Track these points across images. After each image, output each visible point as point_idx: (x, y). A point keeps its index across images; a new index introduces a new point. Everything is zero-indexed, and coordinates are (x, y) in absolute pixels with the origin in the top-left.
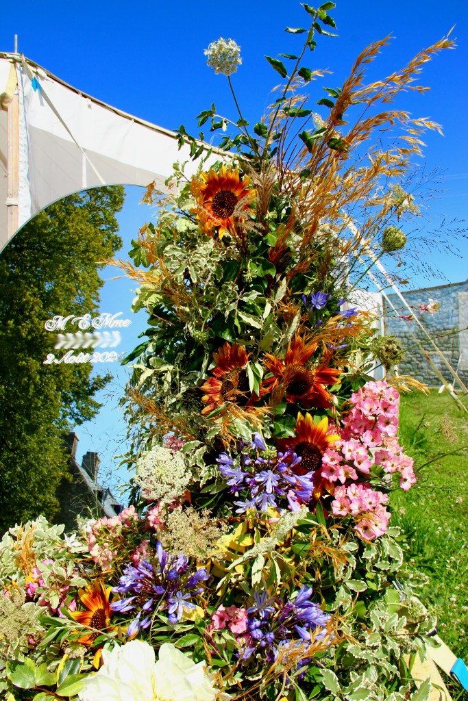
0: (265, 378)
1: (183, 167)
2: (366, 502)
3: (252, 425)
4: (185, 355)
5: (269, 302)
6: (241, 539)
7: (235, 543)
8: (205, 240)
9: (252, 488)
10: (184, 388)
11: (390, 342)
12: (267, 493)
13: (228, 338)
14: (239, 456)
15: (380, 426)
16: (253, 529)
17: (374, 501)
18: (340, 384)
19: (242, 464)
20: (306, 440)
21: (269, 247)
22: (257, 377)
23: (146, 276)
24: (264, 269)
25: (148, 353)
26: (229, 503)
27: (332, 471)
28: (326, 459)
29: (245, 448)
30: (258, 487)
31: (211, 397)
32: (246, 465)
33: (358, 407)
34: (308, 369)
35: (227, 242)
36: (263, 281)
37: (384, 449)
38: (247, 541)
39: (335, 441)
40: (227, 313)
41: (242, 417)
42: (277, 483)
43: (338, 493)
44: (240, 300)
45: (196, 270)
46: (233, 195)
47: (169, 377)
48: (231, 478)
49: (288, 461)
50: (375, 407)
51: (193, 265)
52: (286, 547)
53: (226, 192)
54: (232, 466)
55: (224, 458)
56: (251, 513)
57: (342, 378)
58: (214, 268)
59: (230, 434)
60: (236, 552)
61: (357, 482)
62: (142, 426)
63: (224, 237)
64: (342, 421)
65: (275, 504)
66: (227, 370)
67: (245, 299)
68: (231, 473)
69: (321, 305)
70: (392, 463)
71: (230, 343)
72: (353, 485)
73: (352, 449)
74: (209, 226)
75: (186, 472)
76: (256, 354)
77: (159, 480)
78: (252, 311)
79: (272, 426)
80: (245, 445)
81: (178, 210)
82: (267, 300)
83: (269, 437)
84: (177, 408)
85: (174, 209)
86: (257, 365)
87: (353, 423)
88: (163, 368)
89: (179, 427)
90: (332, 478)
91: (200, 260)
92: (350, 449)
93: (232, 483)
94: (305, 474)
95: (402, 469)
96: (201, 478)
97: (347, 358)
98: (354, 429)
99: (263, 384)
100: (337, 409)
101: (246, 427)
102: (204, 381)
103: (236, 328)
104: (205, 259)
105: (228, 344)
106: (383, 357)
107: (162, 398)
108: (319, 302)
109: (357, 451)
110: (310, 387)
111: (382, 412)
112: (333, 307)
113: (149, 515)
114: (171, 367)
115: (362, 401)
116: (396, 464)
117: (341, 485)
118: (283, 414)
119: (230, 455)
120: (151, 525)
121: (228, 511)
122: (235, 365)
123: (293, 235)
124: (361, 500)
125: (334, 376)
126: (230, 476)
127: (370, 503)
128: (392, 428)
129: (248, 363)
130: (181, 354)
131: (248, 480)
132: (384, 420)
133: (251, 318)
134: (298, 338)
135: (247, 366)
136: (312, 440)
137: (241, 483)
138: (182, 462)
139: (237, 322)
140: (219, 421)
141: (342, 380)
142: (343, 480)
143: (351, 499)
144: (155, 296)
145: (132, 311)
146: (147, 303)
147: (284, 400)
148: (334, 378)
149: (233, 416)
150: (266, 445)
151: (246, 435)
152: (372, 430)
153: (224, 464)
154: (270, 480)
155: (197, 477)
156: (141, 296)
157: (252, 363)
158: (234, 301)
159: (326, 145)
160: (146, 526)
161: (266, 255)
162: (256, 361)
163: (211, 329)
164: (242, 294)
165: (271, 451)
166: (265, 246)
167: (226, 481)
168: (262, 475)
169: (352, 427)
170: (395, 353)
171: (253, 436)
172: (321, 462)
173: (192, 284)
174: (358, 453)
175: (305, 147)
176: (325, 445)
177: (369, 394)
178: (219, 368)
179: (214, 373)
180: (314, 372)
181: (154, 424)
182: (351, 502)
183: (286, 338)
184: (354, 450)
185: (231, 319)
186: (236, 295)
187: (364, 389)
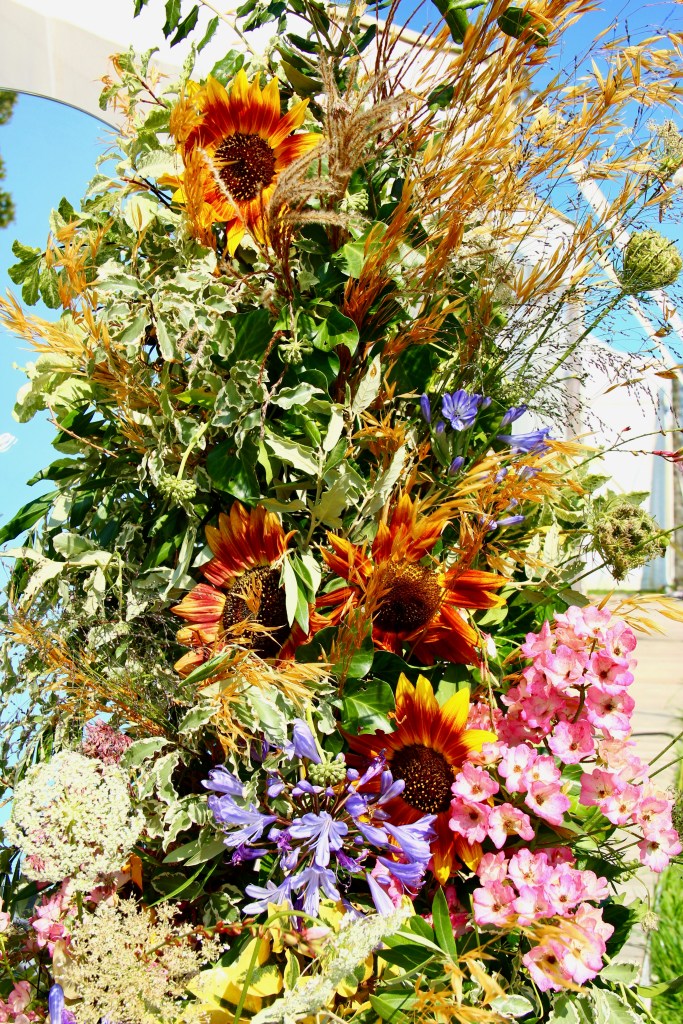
0: (327, 590)
1: (145, 63)
2: (553, 894)
3: (290, 703)
4: (139, 531)
5: (338, 411)
6: (252, 978)
7: (236, 989)
8: (195, 252)
9: (285, 853)
10: (135, 608)
11: (624, 514)
12: (318, 868)
13: (241, 493)
14: (256, 775)
15: (593, 714)
16: (283, 954)
17: (571, 895)
18: (503, 607)
19: (262, 794)
20: (417, 740)
21: (346, 278)
22: (305, 589)
23: (52, 333)
24: (332, 332)
25: (53, 521)
26: (234, 888)
27: (473, 817)
28: (462, 787)
29: (271, 757)
30: (298, 851)
31: (197, 634)
32: (271, 799)
33: (538, 666)
34: (427, 571)
35: (248, 261)
36: (330, 359)
37: (601, 768)
38: (268, 983)
39: (484, 745)
40: (240, 436)
41: (265, 684)
42: (341, 842)
43: (488, 871)
44: (271, 407)
45: (170, 330)
46: (263, 144)
47: (98, 581)
48: (236, 828)
49: (371, 790)
50: (579, 668)
51: (163, 317)
52: (363, 1001)
53: (248, 137)
54: (239, 799)
55: (220, 778)
56: (279, 916)
57: (507, 595)
58: (213, 329)
59: (235, 722)
60: (239, 1011)
61: (534, 847)
62: (33, 695)
63: (239, 248)
64: (503, 698)
65: (337, 892)
66: (238, 568)
67: (284, 403)
68: (235, 816)
69: (464, 422)
70: (622, 803)
71: (247, 507)
72: (524, 853)
73: (523, 766)
74: (207, 220)
75: (130, 814)
76: (306, 532)
77: (68, 835)
78: (298, 432)
79: (338, 704)
80: (273, 749)
81: (130, 174)
82: (334, 407)
83: (330, 731)
84: (119, 654)
85: (121, 172)
86: (308, 560)
87: (527, 703)
88: (87, 560)
89: (119, 703)
90: (475, 835)
91: (180, 307)
92: (518, 765)
93: (235, 840)
94: (412, 822)
95: (646, 818)
96: (166, 828)
97: (525, 545)
98: (529, 717)
99: (318, 605)
100: (494, 669)
101: (276, 708)
102: (184, 593)
103: (261, 470)
104: (191, 306)
105: (241, 508)
106: (606, 549)
107: (82, 631)
108: (460, 414)
109: (535, 769)
110: (431, 612)
111: (596, 682)
112: (495, 425)
113: (38, 918)
114: (103, 557)
115: (548, 652)
116: (630, 805)
117: (496, 851)
118: (365, 678)
119: (235, 772)
120: (42, 942)
121: (230, 907)
122: (257, 558)
123: (405, 249)
124: (540, 890)
125: (490, 589)
126: (235, 823)
127: (563, 899)
128: (619, 720)
129: (285, 554)
130: (131, 528)
131: (274, 833)
132: (602, 700)
133: (295, 451)
134: (404, 499)
135: (284, 563)
136: (432, 740)
137: (258, 841)
138: (122, 793)
139: (263, 458)
140: (211, 691)
141: (510, 600)
142: (499, 838)
143: (518, 887)
144: (72, 382)
145: (17, 418)
146: (51, 400)
147: (368, 645)
148: (488, 594)
149: (244, 679)
150: (321, 751)
151: (275, 725)
152: (573, 722)
153: (219, 794)
154: (325, 833)
155: (158, 826)
156: (37, 383)
157: (296, 555)
158: (258, 406)
159: (494, 26)
160: (30, 946)
161: (337, 298)
162: (305, 551)
163: (203, 470)
164: (278, 389)
165: (331, 766)
166: (337, 275)
167: (223, 835)
168: (308, 823)
169: (524, 714)
170: (635, 539)
171: (290, 727)
172: (450, 795)
173: (160, 361)
174: (536, 776)
175: (445, 26)
176: (461, 754)
177: (565, 638)
178: (218, 564)
179: (208, 576)
180: (441, 580)
181: (62, 694)
182: (517, 893)
183: (378, 496)
184: (528, 768)
185: (250, 448)
186: (261, 393)
187: (555, 625)
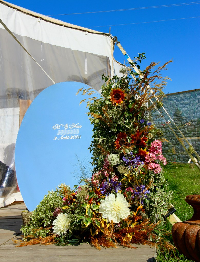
0: (131, 140)
2: (156, 166)
5: (131, 122)
11: (159, 131)
12: (135, 164)
13: (121, 130)
15: (158, 150)
21: (130, 108)
22: (129, 139)
24: (129, 114)
27: (148, 160)
28: (146, 157)
32: (129, 158)
33: (153, 146)
34: (140, 138)
39: (148, 153)
40: (121, 125)
42: (137, 161)
43: (149, 165)
50: (157, 145)
53: (118, 94)
57: (148, 140)
63: (118, 105)
64: (149, 149)
66: (121, 139)
67: (125, 122)
68: (126, 160)
70: (161, 159)
72: (153, 163)
78: (127, 124)
87: (152, 149)
92: (152, 155)
95: (163, 160)
98: (152, 151)
100: (148, 147)
102: (115, 141)
105: (121, 132)
108: (142, 122)
110: (141, 142)
115: (153, 144)
118: (136, 148)
124: (154, 166)
128: (161, 150)
129: (127, 137)
131: (130, 161)
132: (159, 148)
133: (128, 126)
136: (142, 154)
142: (150, 162)
143: (152, 166)
145: (91, 124)
148: (146, 140)
151: (129, 152)
152: (156, 151)
164: (125, 120)
170: (161, 133)
176: (146, 154)
178: (118, 138)
179: (117, 140)
180: (142, 139)
186: (123, 121)
187: (154, 142)
